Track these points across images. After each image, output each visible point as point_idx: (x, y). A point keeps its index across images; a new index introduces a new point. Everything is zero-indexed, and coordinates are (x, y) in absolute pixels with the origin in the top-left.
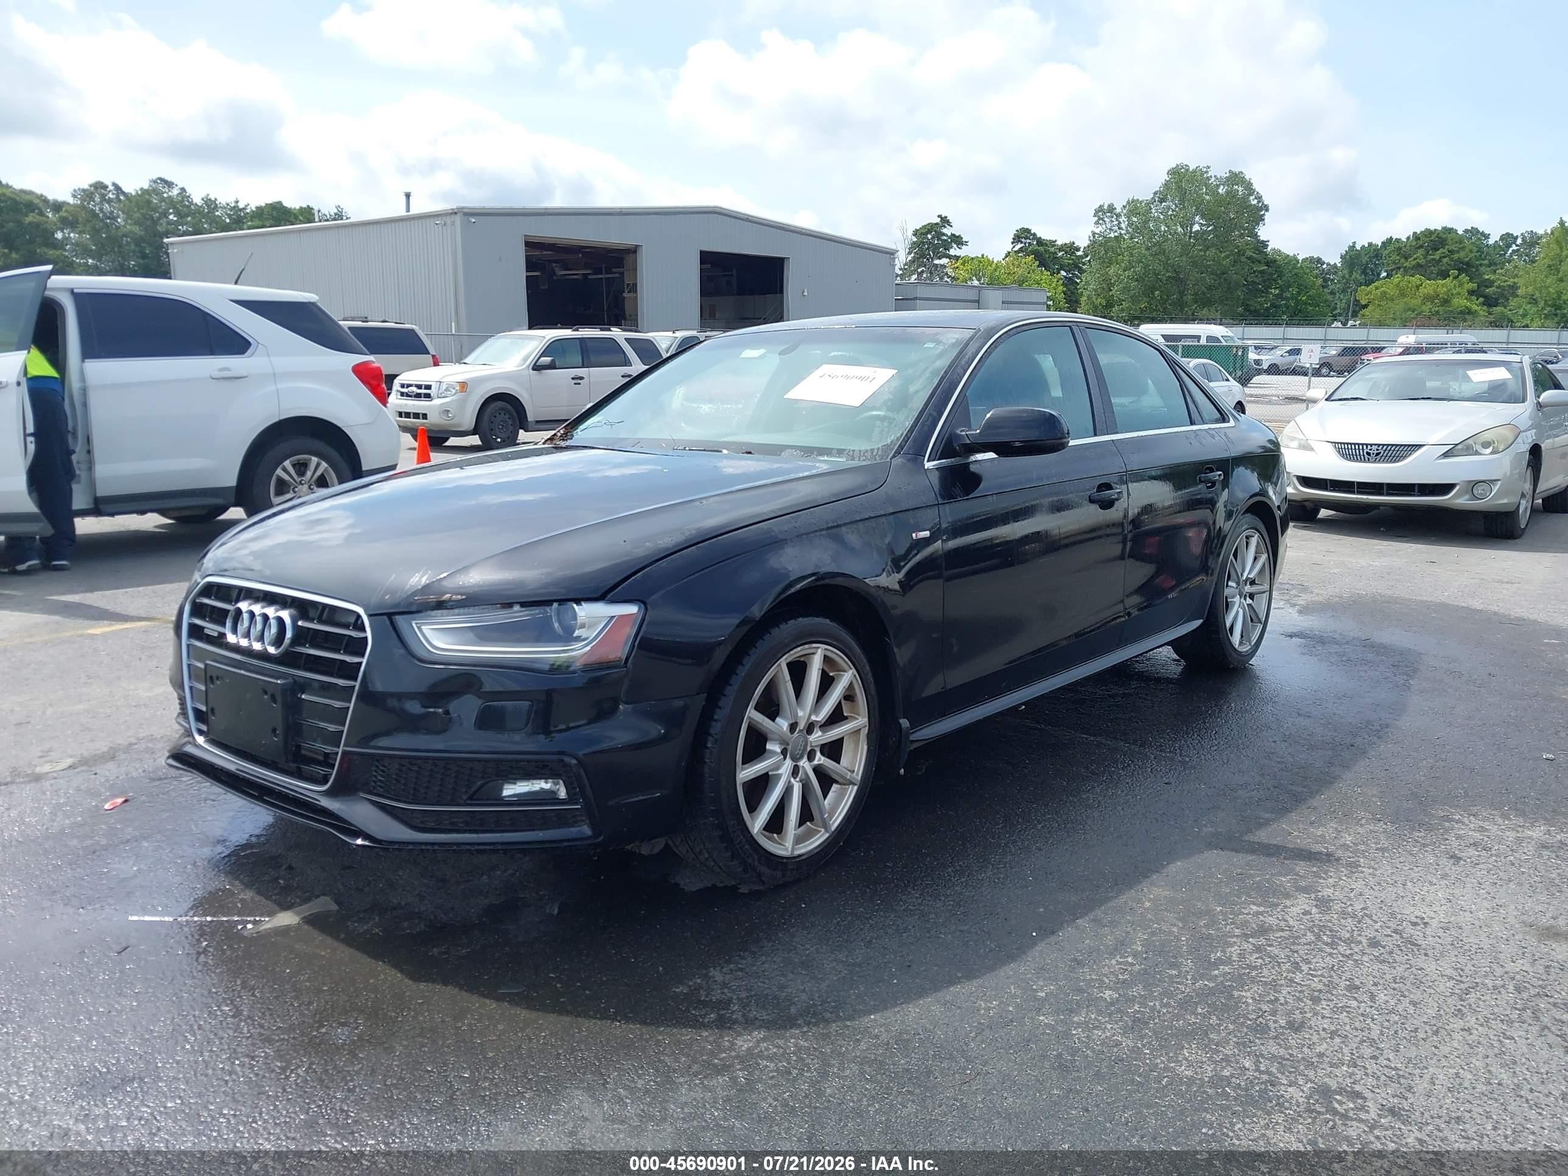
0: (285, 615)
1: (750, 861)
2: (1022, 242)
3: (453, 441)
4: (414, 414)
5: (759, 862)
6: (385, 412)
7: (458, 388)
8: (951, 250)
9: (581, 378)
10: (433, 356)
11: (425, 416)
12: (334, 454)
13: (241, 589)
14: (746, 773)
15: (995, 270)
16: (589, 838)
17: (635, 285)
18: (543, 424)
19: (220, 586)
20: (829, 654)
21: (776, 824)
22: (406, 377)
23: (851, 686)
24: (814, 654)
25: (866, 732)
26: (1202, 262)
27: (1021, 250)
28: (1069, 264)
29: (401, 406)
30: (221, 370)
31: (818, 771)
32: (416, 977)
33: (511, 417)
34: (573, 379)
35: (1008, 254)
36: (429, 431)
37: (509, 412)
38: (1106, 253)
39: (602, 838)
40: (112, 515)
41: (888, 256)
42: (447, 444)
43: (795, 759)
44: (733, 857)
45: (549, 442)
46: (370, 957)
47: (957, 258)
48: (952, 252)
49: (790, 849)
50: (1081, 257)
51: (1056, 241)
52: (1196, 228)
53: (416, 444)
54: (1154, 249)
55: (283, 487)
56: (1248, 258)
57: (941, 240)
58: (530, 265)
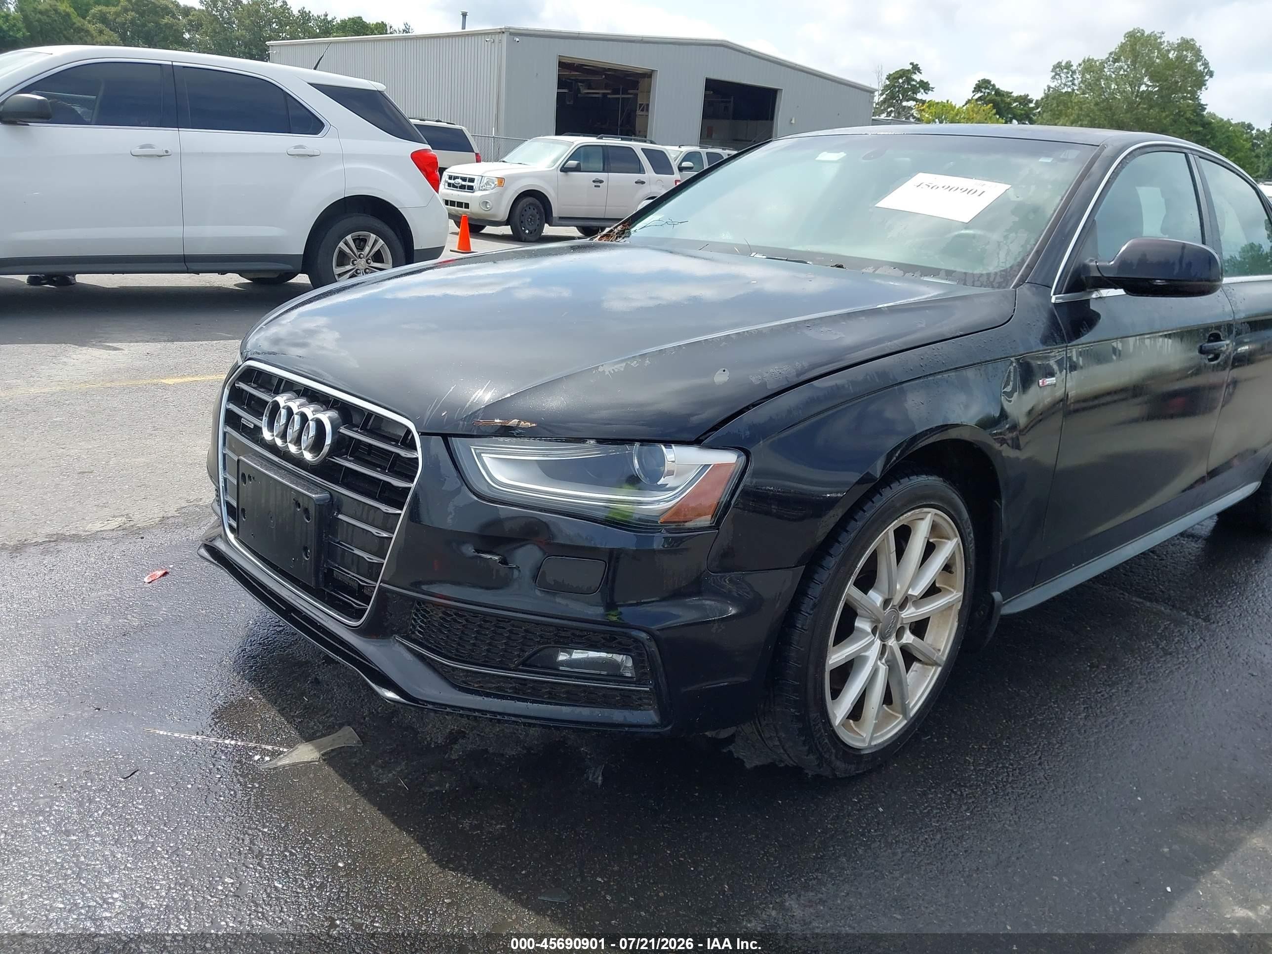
0: (326, 417)
1: (827, 756)
2: (981, 92)
3: (488, 230)
4: (458, 203)
5: (836, 757)
6: (436, 198)
7: (496, 183)
8: (918, 94)
9: (601, 182)
10: (477, 154)
11: (467, 206)
12: (390, 233)
13: (281, 379)
14: (836, 657)
15: (957, 115)
16: (655, 726)
17: (648, 105)
18: (566, 220)
19: (261, 372)
20: (939, 521)
21: (856, 712)
22: (454, 170)
23: (952, 557)
24: (922, 519)
25: (959, 608)
26: (1145, 120)
27: (980, 99)
28: (1021, 114)
29: (447, 195)
30: (296, 147)
31: (905, 650)
32: (444, 861)
33: (539, 212)
34: (594, 181)
35: (968, 102)
36: (470, 219)
37: (537, 207)
38: (1058, 106)
39: (670, 727)
40: (197, 272)
41: (869, 94)
42: (483, 231)
43: (883, 638)
44: (810, 751)
45: (605, 238)
46: (394, 822)
47: (923, 102)
48: (919, 96)
49: (867, 740)
50: (1033, 109)
51: (1012, 93)
52: (1143, 88)
53: (458, 230)
54: (1102, 105)
55: (343, 259)
56: (1187, 119)
57: (911, 85)
58: (561, 83)
